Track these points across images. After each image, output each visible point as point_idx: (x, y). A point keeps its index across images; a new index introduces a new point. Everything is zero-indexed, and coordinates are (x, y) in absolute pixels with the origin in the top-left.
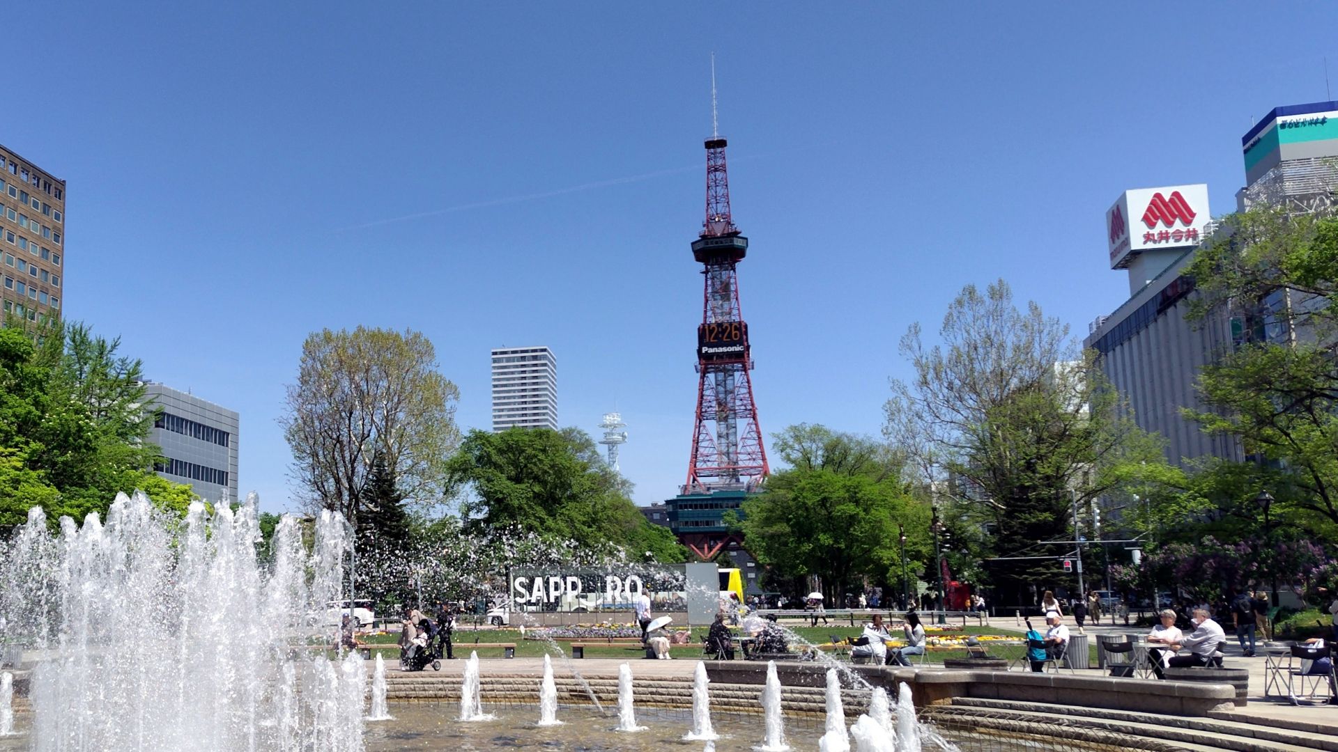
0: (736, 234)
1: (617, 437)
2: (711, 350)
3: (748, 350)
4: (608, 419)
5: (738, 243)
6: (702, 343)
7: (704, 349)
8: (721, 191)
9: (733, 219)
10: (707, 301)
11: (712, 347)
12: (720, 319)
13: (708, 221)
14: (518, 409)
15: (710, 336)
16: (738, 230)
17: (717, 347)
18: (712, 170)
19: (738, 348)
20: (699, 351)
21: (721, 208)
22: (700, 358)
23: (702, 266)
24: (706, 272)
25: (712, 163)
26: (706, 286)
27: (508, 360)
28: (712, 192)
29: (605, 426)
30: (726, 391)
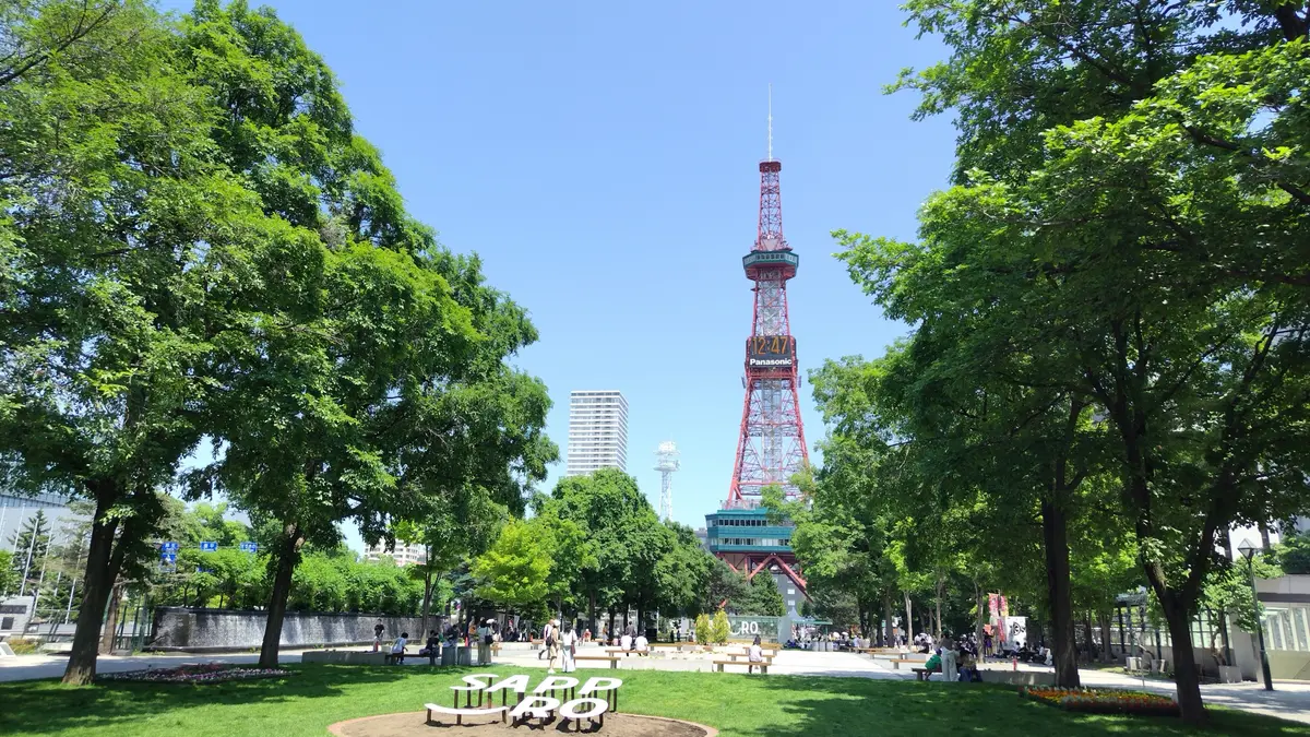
0: (788, 250)
1: (671, 465)
2: (759, 363)
3: (796, 364)
4: (664, 447)
5: (789, 258)
6: (749, 355)
7: (752, 361)
8: (774, 211)
9: (786, 236)
10: (756, 317)
11: (760, 359)
12: (770, 333)
13: (760, 238)
14: (590, 445)
15: (759, 348)
16: (790, 246)
17: (765, 359)
18: (767, 191)
19: (786, 362)
20: (747, 363)
21: (774, 228)
22: (747, 371)
23: (753, 284)
24: (756, 290)
25: (766, 184)
26: (757, 302)
27: (585, 401)
28: (765, 211)
29: (661, 453)
30: (772, 406)
